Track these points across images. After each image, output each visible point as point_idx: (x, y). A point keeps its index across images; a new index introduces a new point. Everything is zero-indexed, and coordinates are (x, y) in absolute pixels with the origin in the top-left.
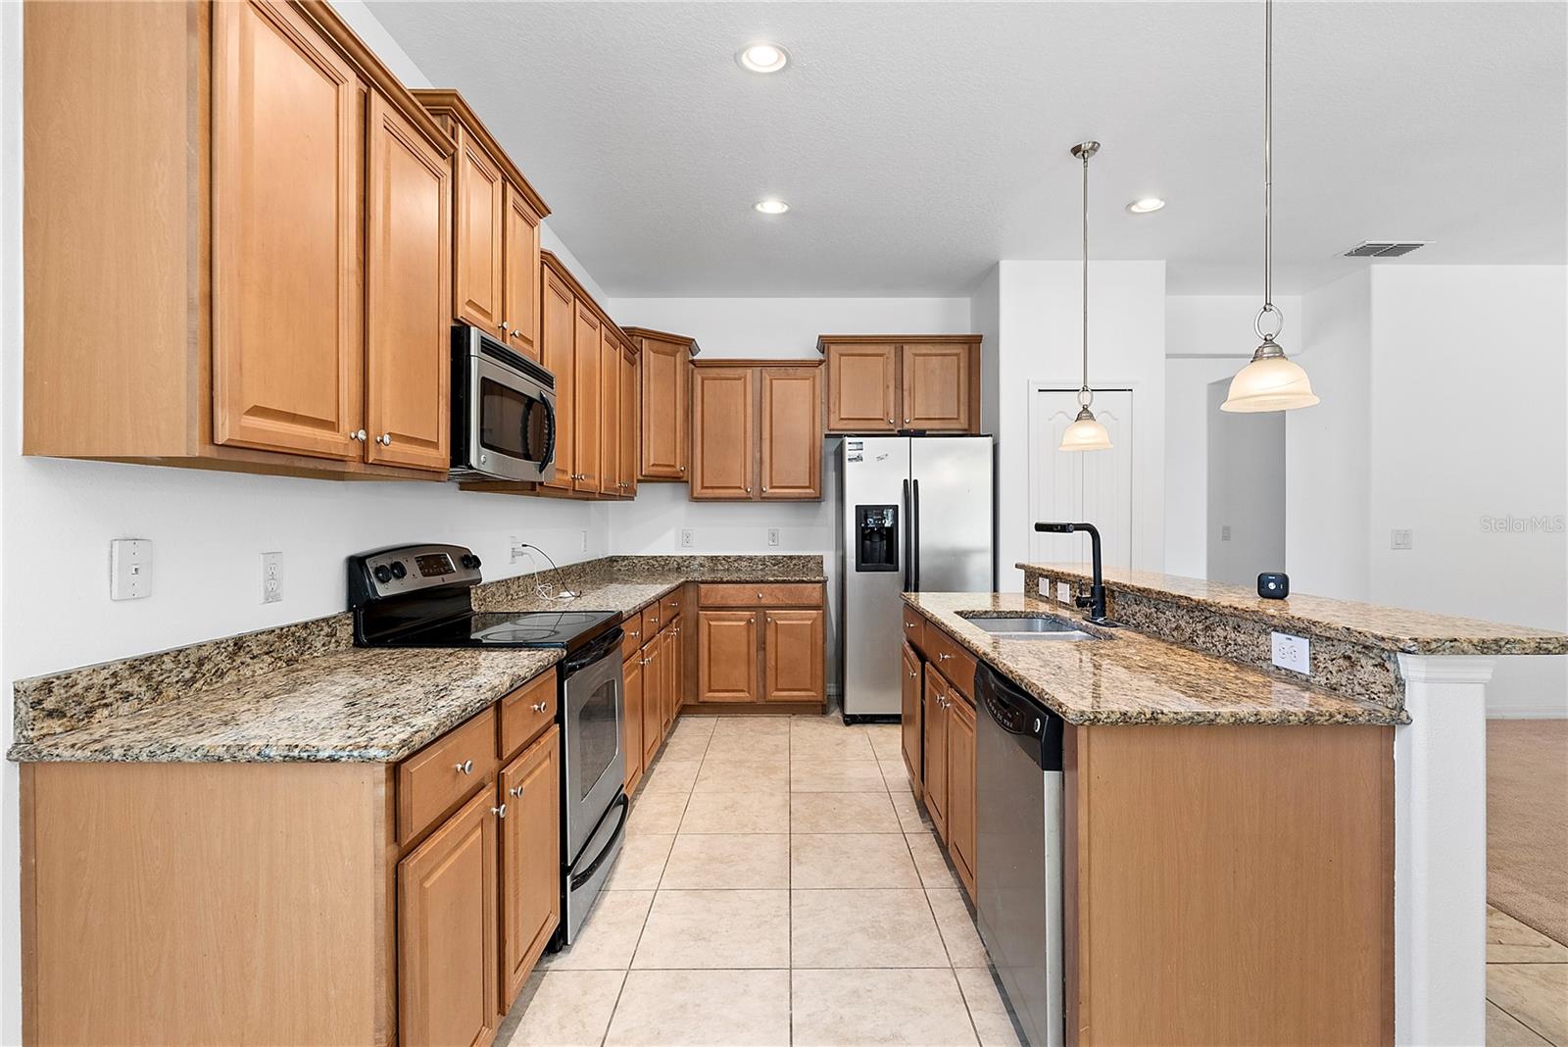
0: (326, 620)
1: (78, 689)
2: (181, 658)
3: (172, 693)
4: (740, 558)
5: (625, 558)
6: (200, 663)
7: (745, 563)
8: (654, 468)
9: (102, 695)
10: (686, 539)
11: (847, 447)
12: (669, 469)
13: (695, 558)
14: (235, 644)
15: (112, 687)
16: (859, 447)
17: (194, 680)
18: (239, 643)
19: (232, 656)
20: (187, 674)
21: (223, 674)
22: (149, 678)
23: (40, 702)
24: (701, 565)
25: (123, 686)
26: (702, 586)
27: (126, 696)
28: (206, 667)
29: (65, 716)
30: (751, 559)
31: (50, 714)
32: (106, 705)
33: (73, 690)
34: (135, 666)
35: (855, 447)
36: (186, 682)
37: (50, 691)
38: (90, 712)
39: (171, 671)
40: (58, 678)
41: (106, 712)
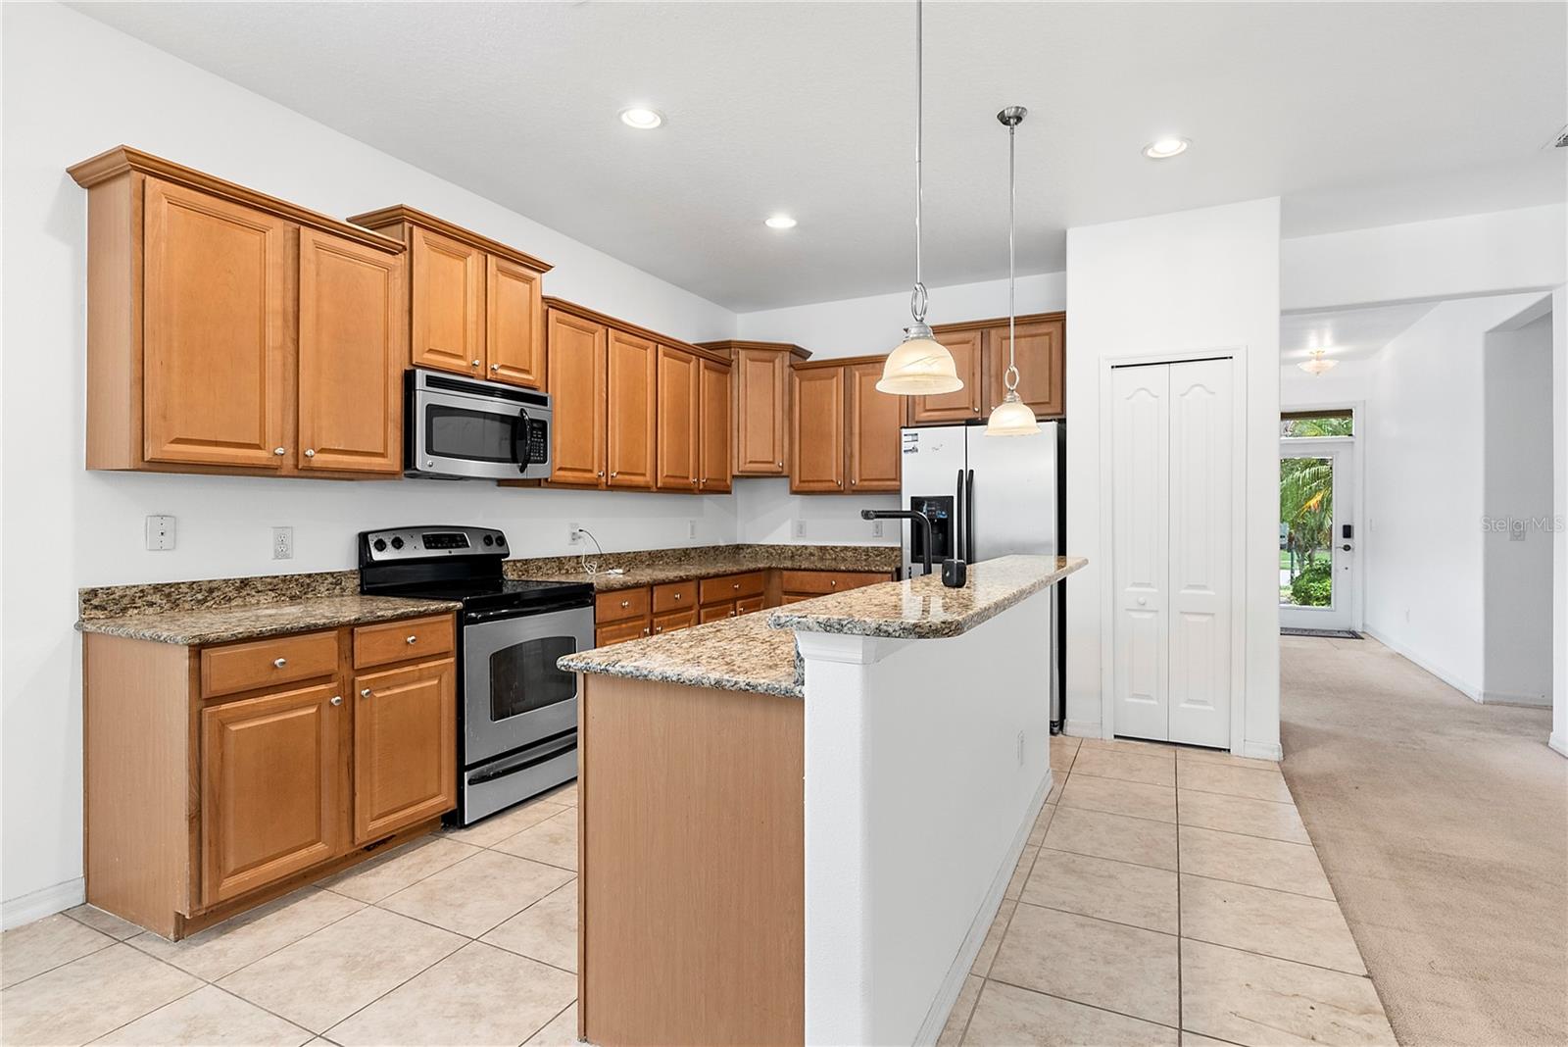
0: (332, 574)
1: (116, 596)
2: (194, 586)
3: (187, 606)
4: (846, 548)
5: (749, 546)
6: (211, 591)
7: (851, 553)
8: (752, 465)
9: (133, 601)
10: (801, 530)
11: (904, 439)
12: (768, 465)
13: (806, 547)
14: (242, 582)
15: (140, 598)
16: (915, 438)
17: (205, 600)
18: (245, 583)
19: (239, 589)
20: (200, 596)
21: (230, 600)
22: (169, 595)
23: (89, 600)
24: (811, 554)
25: (149, 598)
26: (785, 572)
27: (151, 604)
28: (215, 594)
29: (106, 609)
30: (855, 549)
31: (96, 607)
32: (136, 608)
33: (111, 597)
34: (157, 588)
35: (910, 438)
36: (199, 601)
37: (96, 595)
38: (124, 610)
39: (187, 593)
40: (102, 589)
41: (136, 611)
